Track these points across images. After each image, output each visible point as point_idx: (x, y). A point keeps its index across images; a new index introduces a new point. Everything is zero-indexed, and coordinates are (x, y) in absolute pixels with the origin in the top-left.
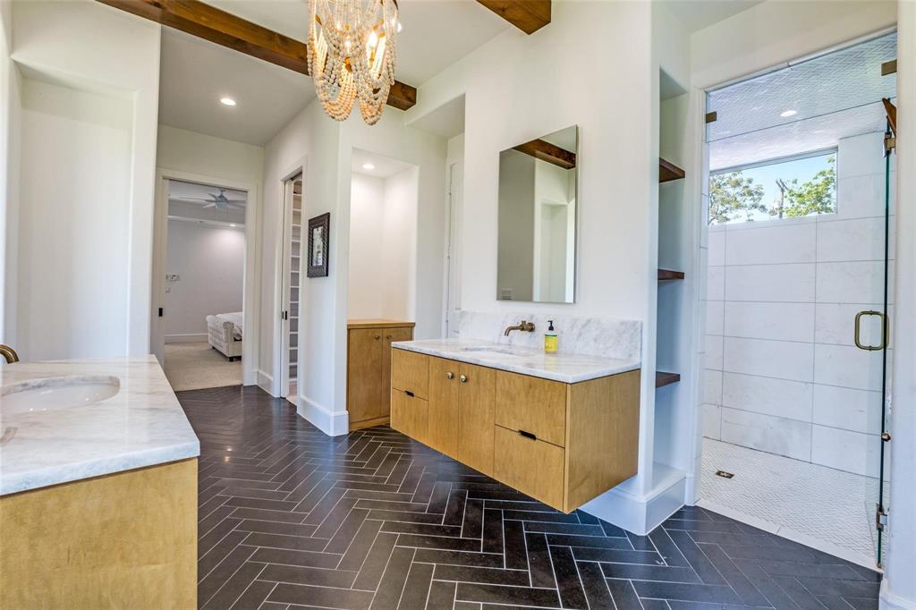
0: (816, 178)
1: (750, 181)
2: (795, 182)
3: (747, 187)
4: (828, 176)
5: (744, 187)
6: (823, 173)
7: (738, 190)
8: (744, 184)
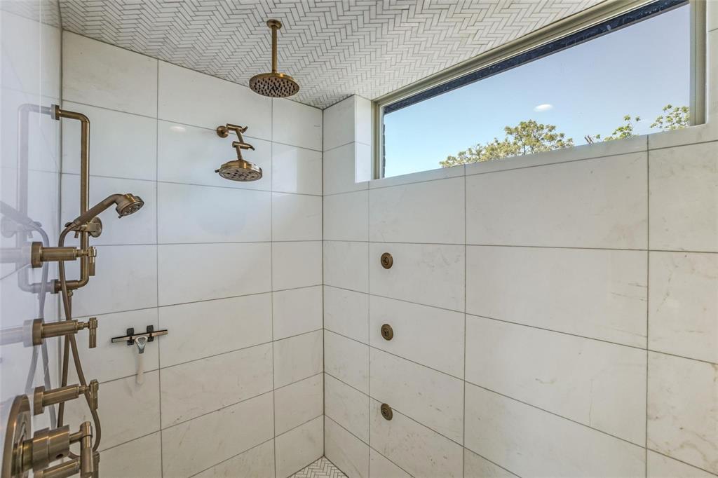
0: (615, 133)
1: (562, 135)
2: (598, 137)
3: (560, 140)
4: (626, 131)
5: (558, 141)
6: (621, 129)
7: (554, 143)
8: (558, 138)
